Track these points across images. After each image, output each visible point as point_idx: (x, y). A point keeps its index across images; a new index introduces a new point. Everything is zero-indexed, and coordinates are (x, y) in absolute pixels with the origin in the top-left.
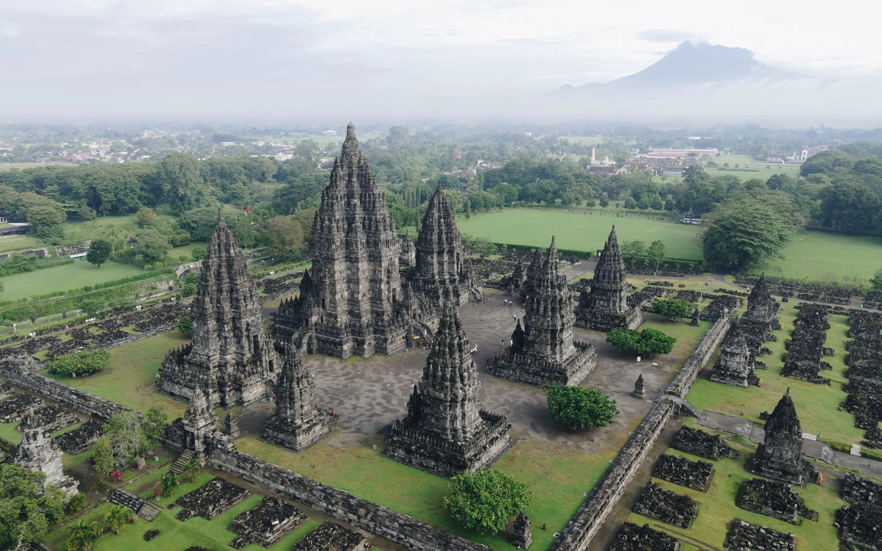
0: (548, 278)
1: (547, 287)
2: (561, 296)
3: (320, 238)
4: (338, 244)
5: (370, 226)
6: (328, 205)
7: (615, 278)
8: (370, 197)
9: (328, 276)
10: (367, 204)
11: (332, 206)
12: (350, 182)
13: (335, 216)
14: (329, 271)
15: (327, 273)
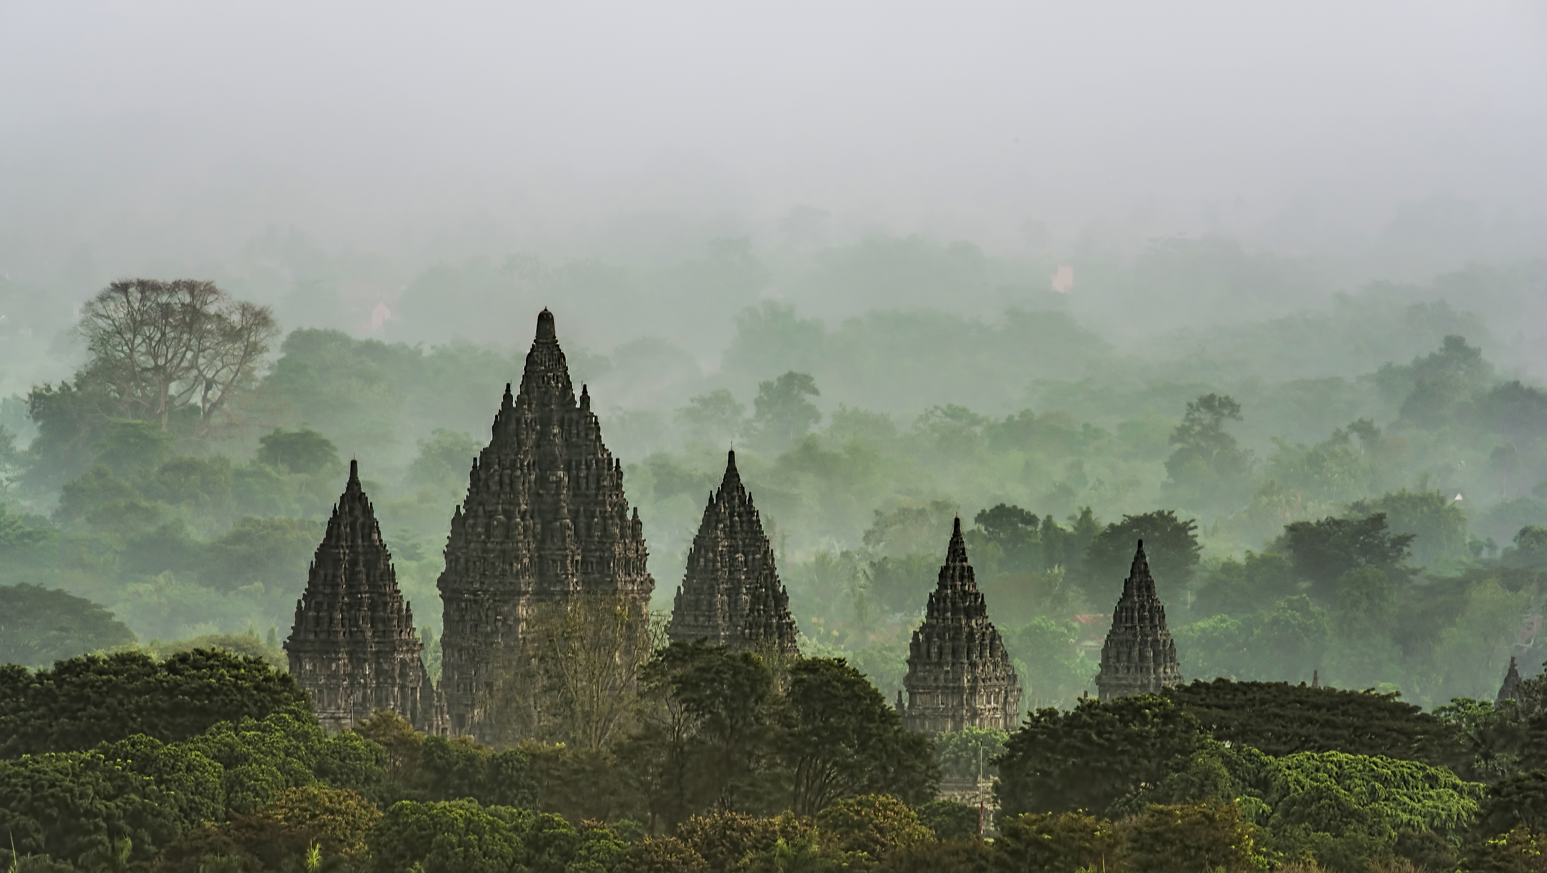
0: (947, 595)
1: (945, 610)
2: (972, 628)
3: (485, 551)
4: (526, 561)
5: (589, 527)
6: (501, 483)
7: (1142, 657)
8: (588, 468)
9: (501, 630)
10: (583, 482)
11: (512, 484)
12: (544, 435)
13: (519, 505)
14: (505, 620)
15: (499, 624)
